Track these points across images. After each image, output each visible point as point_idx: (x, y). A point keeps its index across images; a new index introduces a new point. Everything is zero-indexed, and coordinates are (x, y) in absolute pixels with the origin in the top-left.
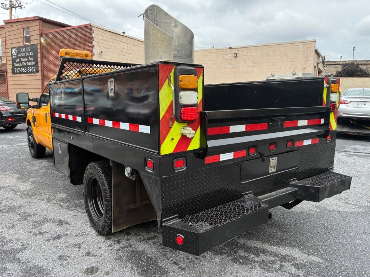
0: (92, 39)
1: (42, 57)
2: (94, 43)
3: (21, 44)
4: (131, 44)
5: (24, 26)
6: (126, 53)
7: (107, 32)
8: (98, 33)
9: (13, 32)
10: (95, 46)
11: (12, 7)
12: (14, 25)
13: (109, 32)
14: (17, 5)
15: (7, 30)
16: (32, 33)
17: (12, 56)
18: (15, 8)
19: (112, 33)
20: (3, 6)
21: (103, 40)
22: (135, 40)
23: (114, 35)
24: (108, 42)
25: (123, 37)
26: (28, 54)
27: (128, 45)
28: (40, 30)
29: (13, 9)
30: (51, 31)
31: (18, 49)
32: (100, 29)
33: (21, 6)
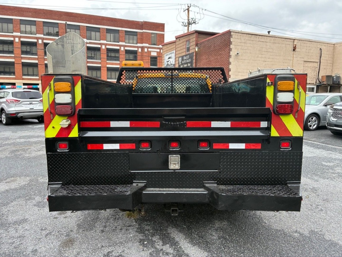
0: (230, 43)
1: (196, 63)
2: (232, 46)
3: (184, 54)
4: (271, 43)
5: (187, 39)
6: (265, 52)
7: (246, 34)
8: (236, 37)
9: (180, 44)
10: (232, 49)
11: (189, 24)
12: (181, 39)
13: (247, 35)
14: (193, 22)
15: (177, 43)
16: (191, 44)
17: (179, 63)
18: (191, 24)
19: (251, 35)
20: (184, 24)
21: (240, 42)
22: (277, 37)
23: (253, 36)
24: (245, 44)
25: (262, 37)
26: (188, 61)
27: (268, 44)
28: (196, 41)
29: (190, 25)
30: (203, 41)
31: (182, 57)
32: (239, 33)
33: (195, 22)
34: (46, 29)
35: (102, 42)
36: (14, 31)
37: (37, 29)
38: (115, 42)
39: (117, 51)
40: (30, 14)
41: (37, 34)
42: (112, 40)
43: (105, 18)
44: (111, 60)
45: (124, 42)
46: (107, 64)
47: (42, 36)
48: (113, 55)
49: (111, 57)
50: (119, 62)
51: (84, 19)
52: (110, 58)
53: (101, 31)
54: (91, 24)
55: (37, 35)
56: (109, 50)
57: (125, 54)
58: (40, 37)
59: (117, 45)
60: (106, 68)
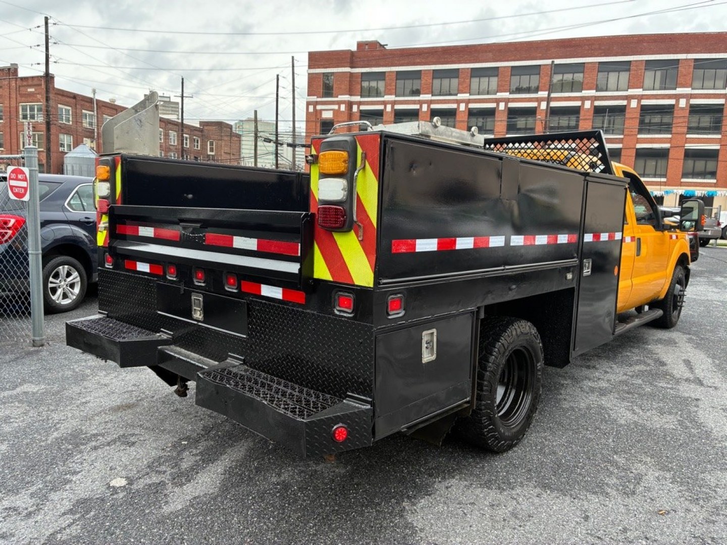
34: (515, 81)
35: (631, 92)
36: (460, 91)
37: (500, 83)
38: (665, 89)
39: (668, 110)
40: (490, 55)
41: (497, 92)
42: (657, 84)
43: (646, 38)
44: (649, 131)
45: (691, 86)
46: (639, 141)
47: (506, 95)
48: (657, 119)
49: (650, 124)
50: (669, 136)
51: (597, 47)
52: (648, 127)
53: (631, 68)
54: (612, 56)
55: (498, 94)
56: (645, 110)
57: (687, 115)
58: (502, 98)
59: (670, 97)
60: (635, 150)
